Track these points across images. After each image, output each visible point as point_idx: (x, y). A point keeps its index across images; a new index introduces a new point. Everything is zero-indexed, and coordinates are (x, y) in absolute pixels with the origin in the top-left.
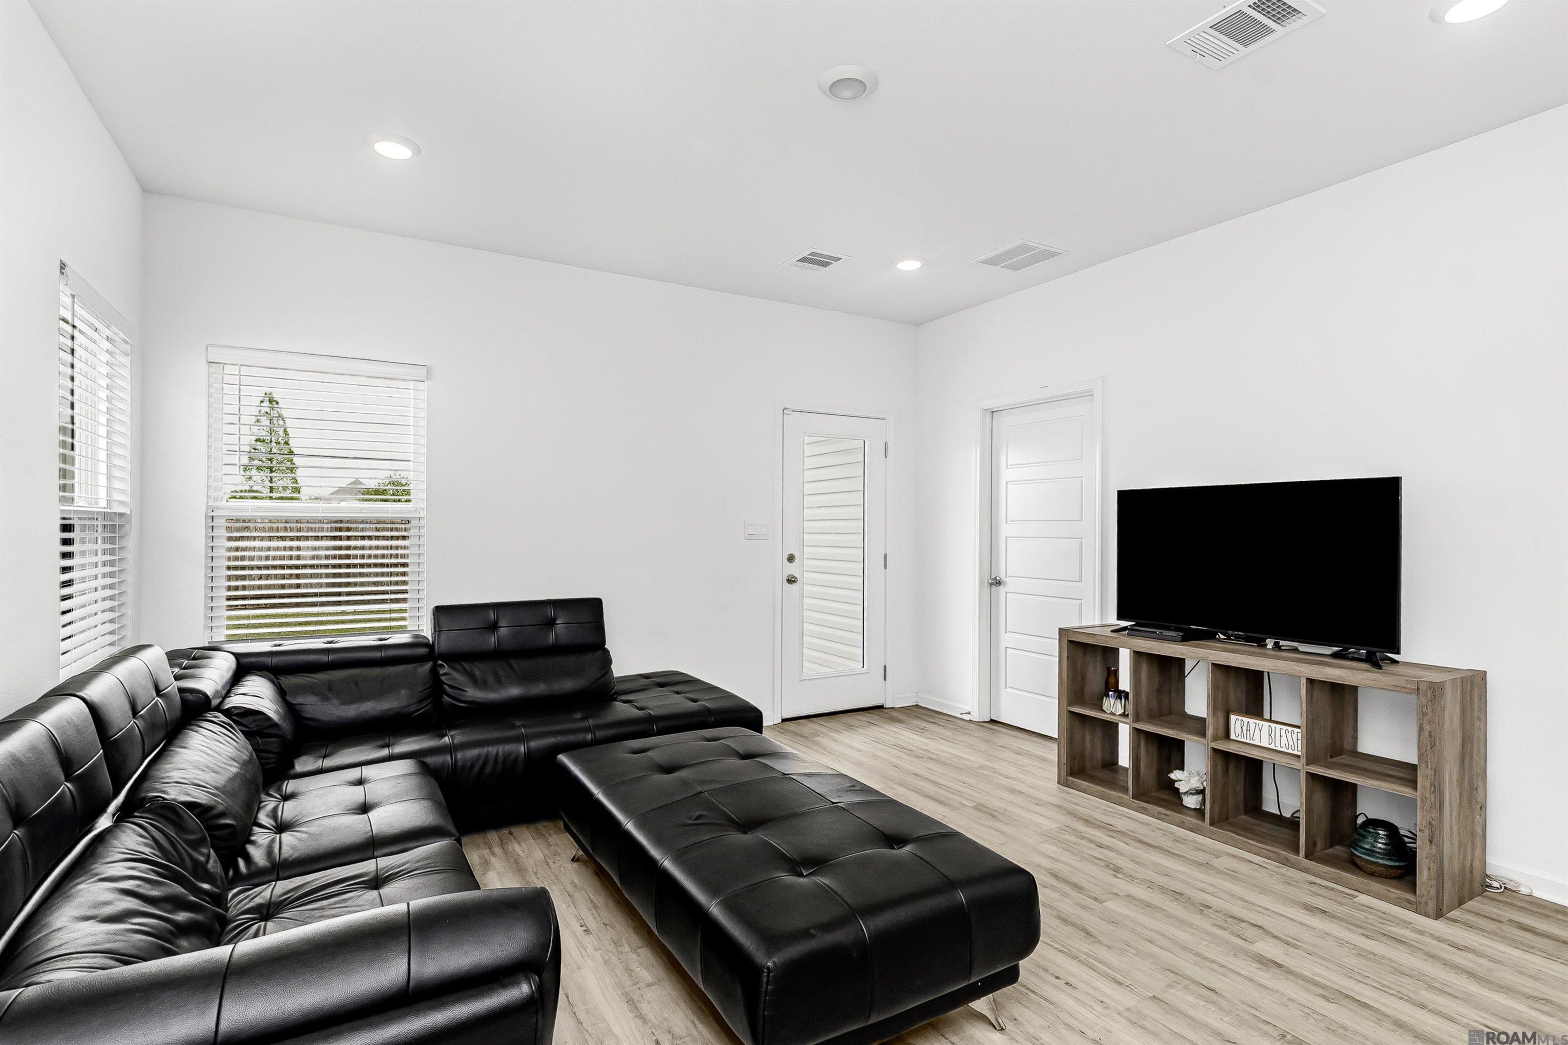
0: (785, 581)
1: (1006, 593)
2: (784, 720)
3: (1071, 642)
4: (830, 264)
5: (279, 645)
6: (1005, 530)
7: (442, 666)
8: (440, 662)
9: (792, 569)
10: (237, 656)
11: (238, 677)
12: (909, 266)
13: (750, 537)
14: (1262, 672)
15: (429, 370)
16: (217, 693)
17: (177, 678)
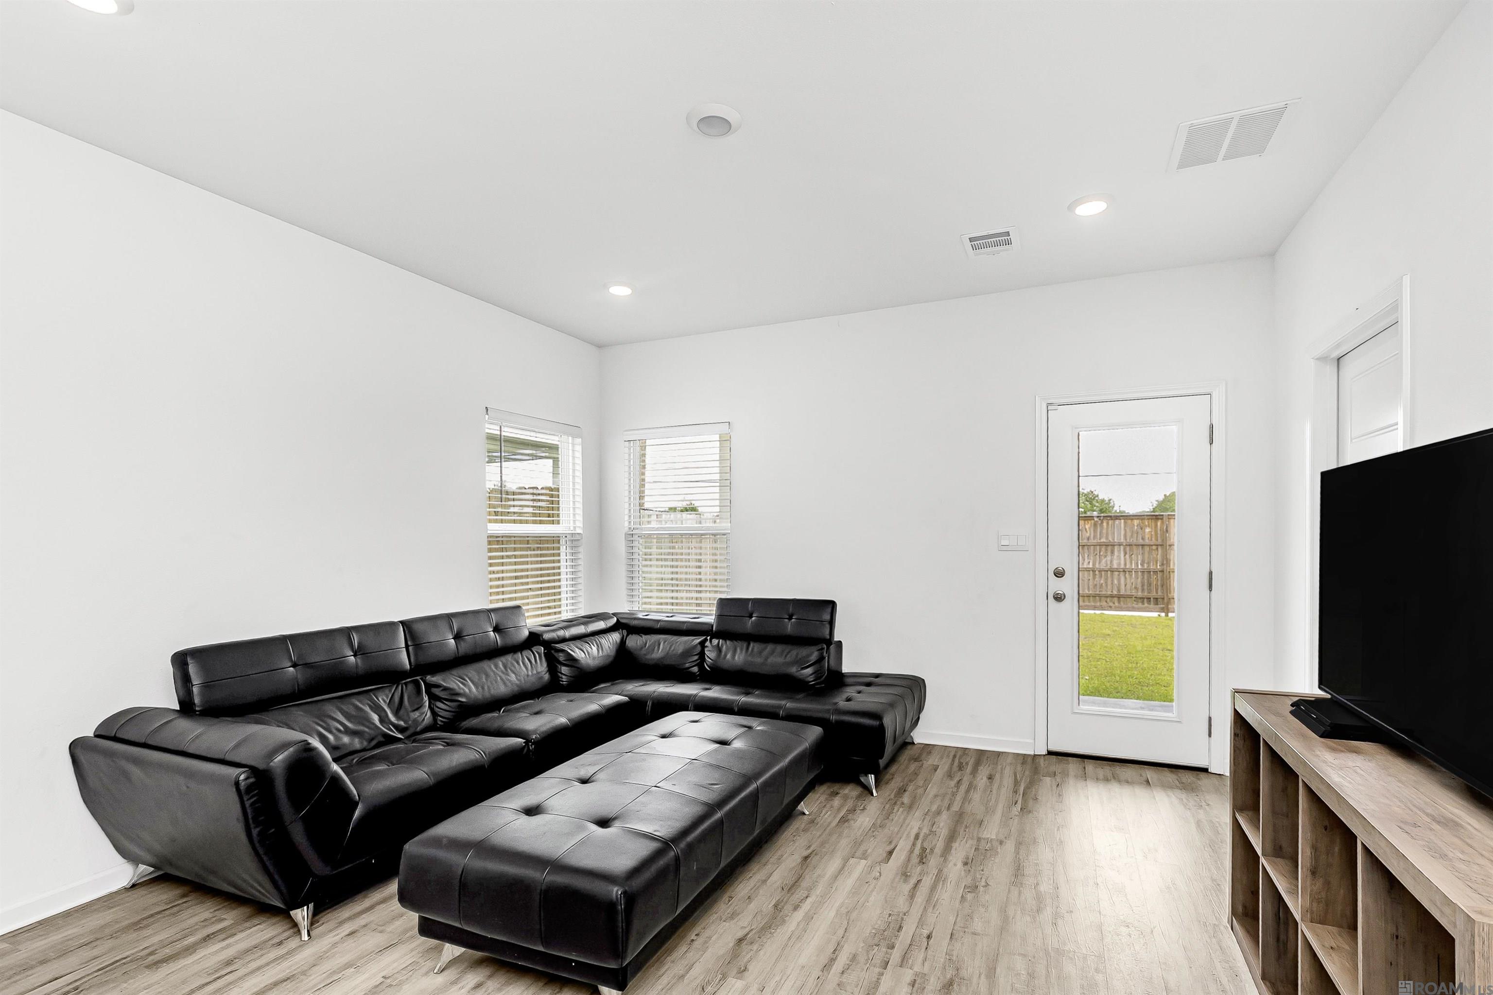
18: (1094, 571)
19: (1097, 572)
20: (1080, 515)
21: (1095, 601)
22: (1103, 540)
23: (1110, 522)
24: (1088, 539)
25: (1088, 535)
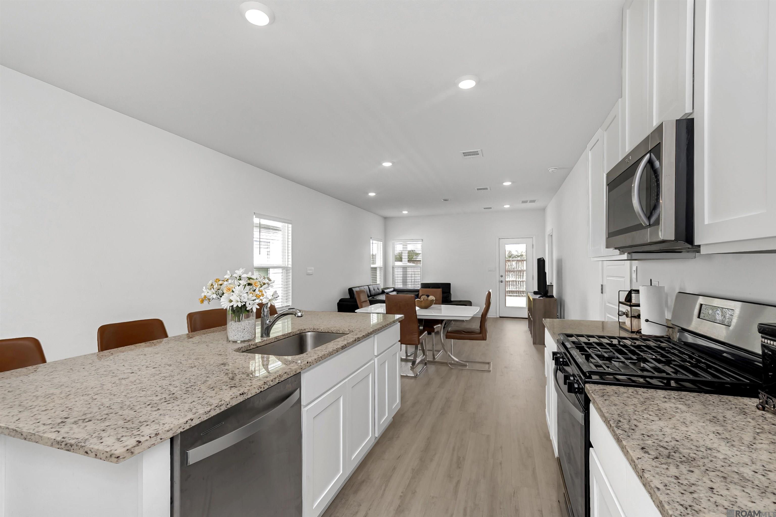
0: (500, 282)
2: (500, 317)
9: (502, 279)
10: (394, 289)
12: (507, 206)
15: (422, 240)
18: (516, 281)
19: (517, 282)
20: (506, 259)
21: (516, 293)
22: (520, 269)
23: (522, 262)
24: (514, 268)
25: (514, 267)
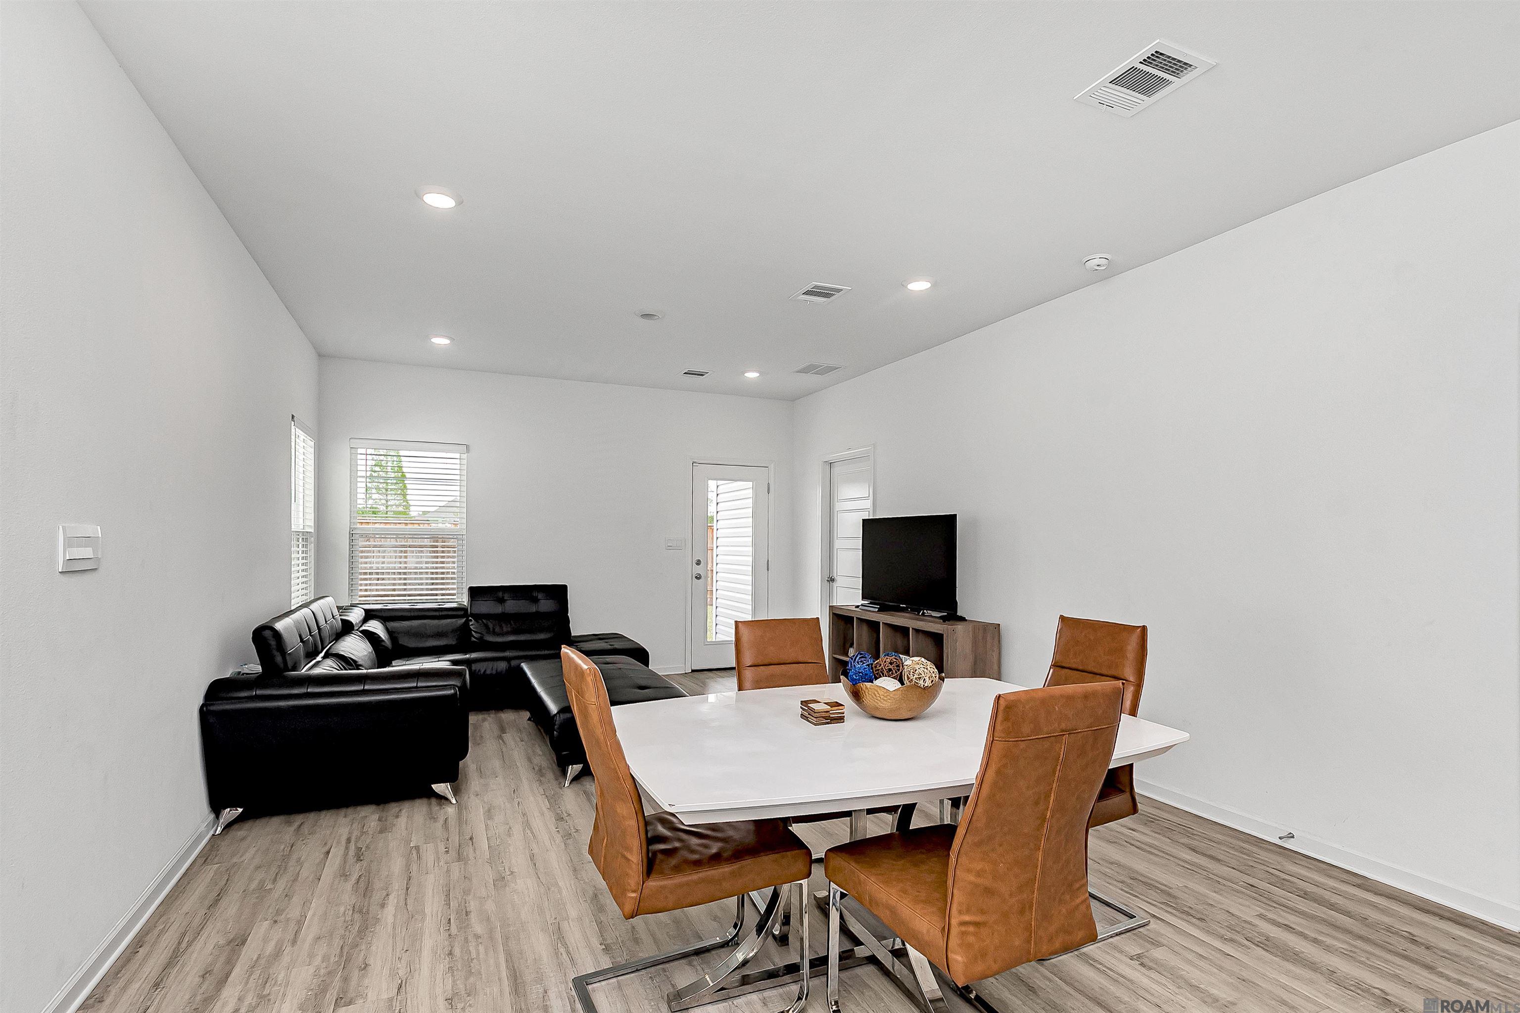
0: (694, 577)
1: (837, 587)
2: (693, 671)
3: (834, 614)
4: (704, 375)
5: (387, 606)
6: (838, 544)
7: (471, 620)
8: (470, 618)
9: (699, 570)
10: (366, 610)
11: (365, 620)
12: (752, 375)
13: (669, 548)
14: (909, 628)
15: (467, 446)
16: (357, 623)
17: (340, 616)
